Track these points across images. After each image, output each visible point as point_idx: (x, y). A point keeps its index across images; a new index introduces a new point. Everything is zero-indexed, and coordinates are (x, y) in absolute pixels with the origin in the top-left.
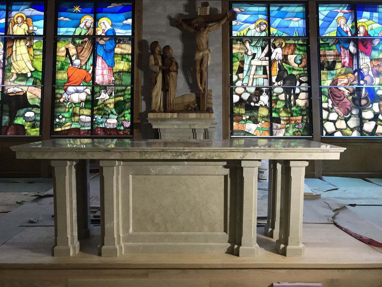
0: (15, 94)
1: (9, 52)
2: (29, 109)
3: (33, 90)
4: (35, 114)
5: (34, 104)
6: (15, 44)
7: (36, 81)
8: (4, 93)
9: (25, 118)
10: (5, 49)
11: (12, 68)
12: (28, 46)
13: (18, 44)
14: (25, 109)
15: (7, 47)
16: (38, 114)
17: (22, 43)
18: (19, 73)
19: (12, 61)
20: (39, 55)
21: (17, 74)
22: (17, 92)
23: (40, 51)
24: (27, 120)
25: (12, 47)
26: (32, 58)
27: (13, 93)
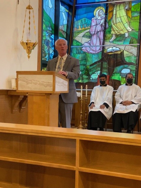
0: (113, 53)
1: (109, 15)
2: (126, 66)
3: (130, 49)
4: (131, 71)
5: (130, 61)
6: (115, 9)
7: (133, 40)
8: (104, 52)
9: (121, 74)
10: (106, 14)
11: (112, 30)
12: (127, 10)
13: (118, 8)
14: (122, 66)
15: (109, 11)
16: (133, 71)
17: (122, 7)
18: (118, 34)
19: (112, 24)
20: (137, 16)
21: (116, 35)
22: (115, 51)
23: (138, 13)
24: (123, 76)
25: (113, 11)
26: (130, 19)
27: (112, 52)
